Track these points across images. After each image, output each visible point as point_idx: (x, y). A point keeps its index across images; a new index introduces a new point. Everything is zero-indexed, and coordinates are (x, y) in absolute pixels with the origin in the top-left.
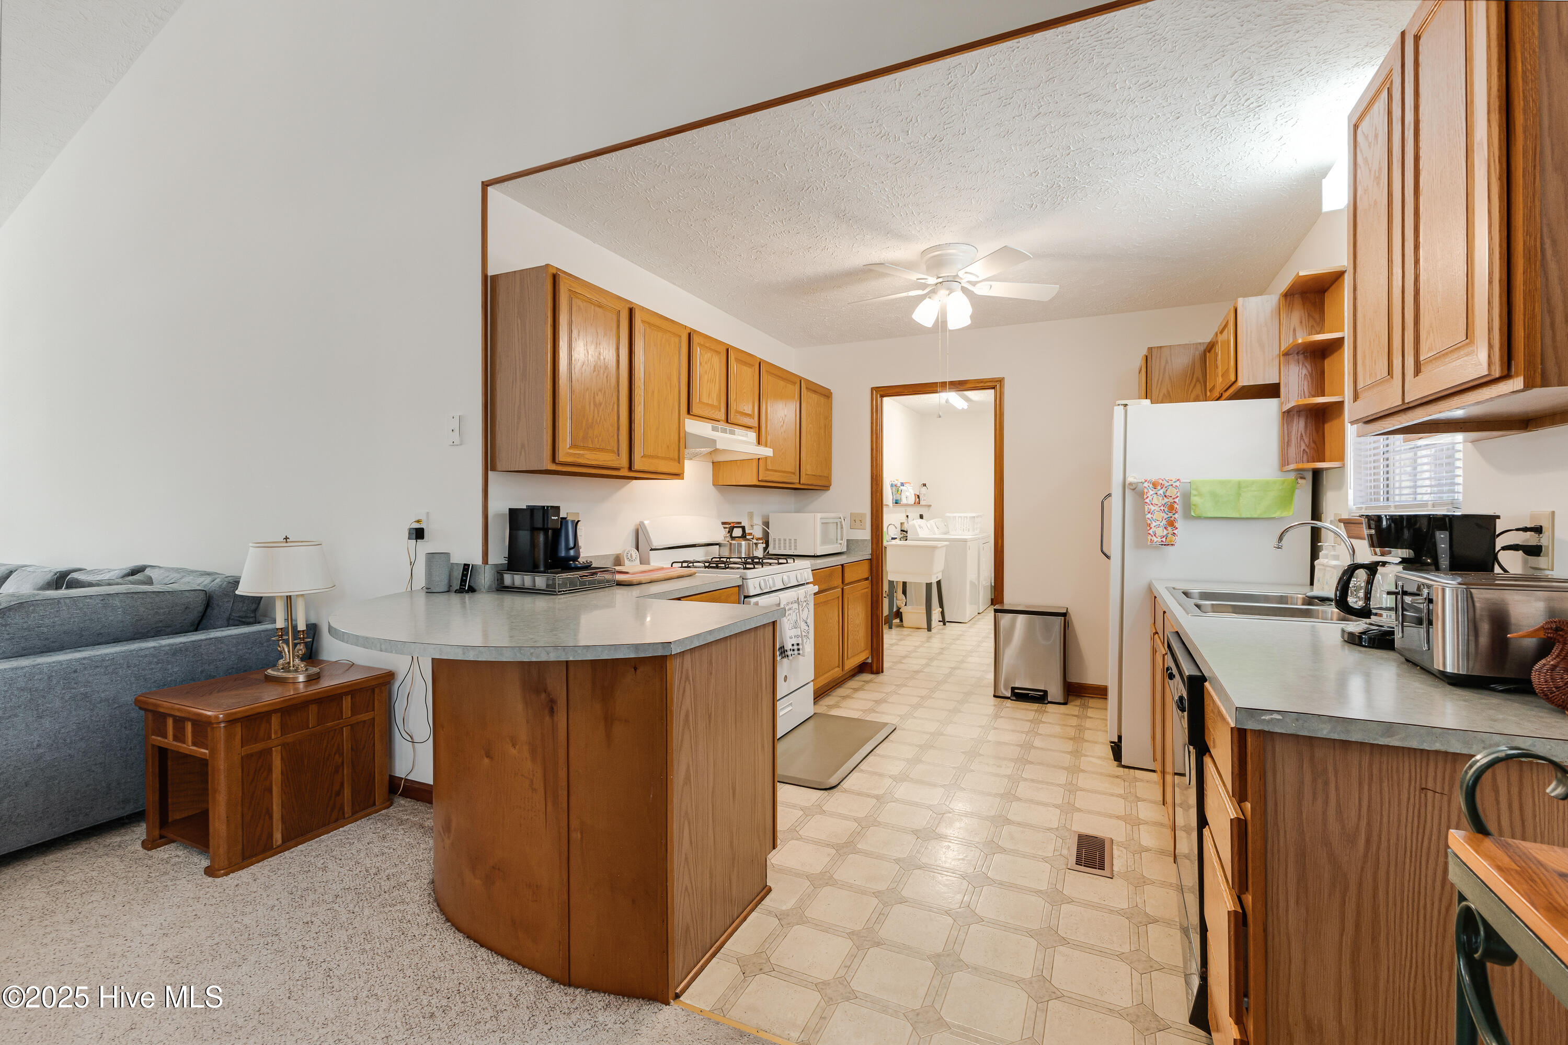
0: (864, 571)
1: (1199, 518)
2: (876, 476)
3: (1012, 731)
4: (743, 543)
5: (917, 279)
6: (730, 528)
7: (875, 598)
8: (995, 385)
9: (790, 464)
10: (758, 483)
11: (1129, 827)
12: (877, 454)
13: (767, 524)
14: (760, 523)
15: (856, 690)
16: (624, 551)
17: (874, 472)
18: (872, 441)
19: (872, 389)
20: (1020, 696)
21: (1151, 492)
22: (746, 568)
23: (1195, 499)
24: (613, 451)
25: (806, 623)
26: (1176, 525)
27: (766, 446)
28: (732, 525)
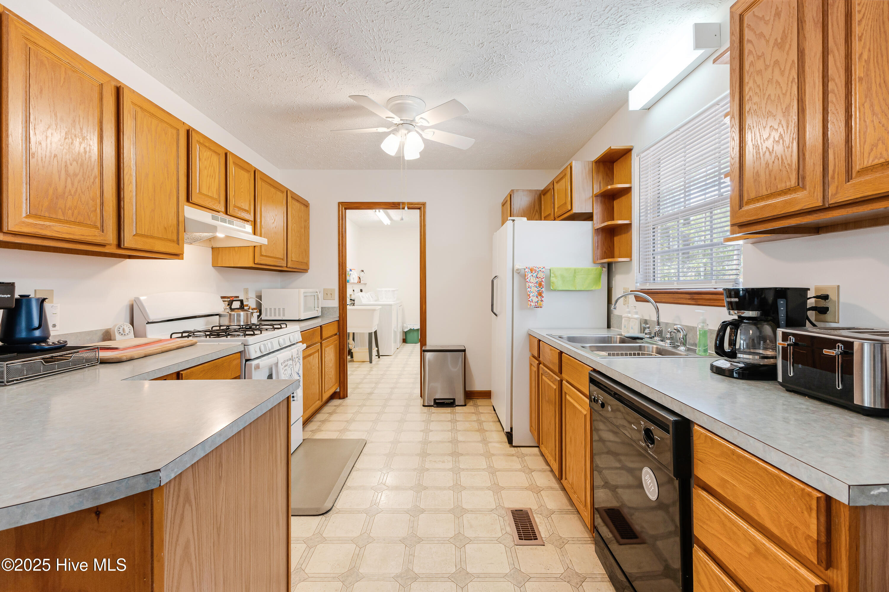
0: (334, 329)
1: (555, 290)
2: (342, 263)
3: (442, 431)
4: (242, 313)
5: (387, 117)
6: (229, 301)
7: (341, 347)
8: (420, 207)
9: (280, 253)
10: (254, 266)
11: (535, 495)
12: (342, 248)
13: (260, 297)
14: (254, 296)
15: (331, 414)
16: (115, 326)
17: (341, 260)
18: (339, 239)
19: (339, 203)
20: (439, 403)
21: (530, 275)
22: (245, 335)
23: (553, 279)
24: (96, 227)
25: (298, 374)
26: (543, 295)
27: (261, 236)
28: (231, 299)
